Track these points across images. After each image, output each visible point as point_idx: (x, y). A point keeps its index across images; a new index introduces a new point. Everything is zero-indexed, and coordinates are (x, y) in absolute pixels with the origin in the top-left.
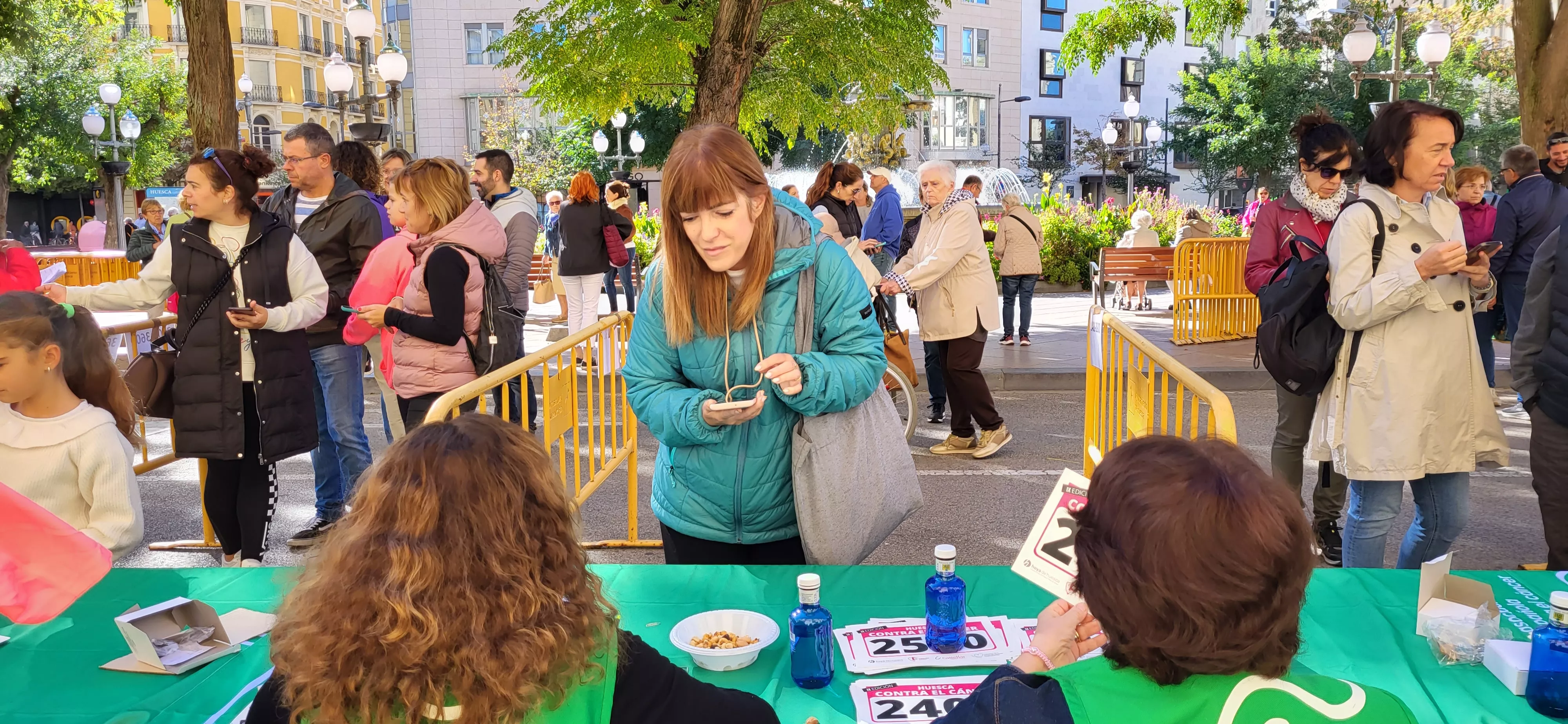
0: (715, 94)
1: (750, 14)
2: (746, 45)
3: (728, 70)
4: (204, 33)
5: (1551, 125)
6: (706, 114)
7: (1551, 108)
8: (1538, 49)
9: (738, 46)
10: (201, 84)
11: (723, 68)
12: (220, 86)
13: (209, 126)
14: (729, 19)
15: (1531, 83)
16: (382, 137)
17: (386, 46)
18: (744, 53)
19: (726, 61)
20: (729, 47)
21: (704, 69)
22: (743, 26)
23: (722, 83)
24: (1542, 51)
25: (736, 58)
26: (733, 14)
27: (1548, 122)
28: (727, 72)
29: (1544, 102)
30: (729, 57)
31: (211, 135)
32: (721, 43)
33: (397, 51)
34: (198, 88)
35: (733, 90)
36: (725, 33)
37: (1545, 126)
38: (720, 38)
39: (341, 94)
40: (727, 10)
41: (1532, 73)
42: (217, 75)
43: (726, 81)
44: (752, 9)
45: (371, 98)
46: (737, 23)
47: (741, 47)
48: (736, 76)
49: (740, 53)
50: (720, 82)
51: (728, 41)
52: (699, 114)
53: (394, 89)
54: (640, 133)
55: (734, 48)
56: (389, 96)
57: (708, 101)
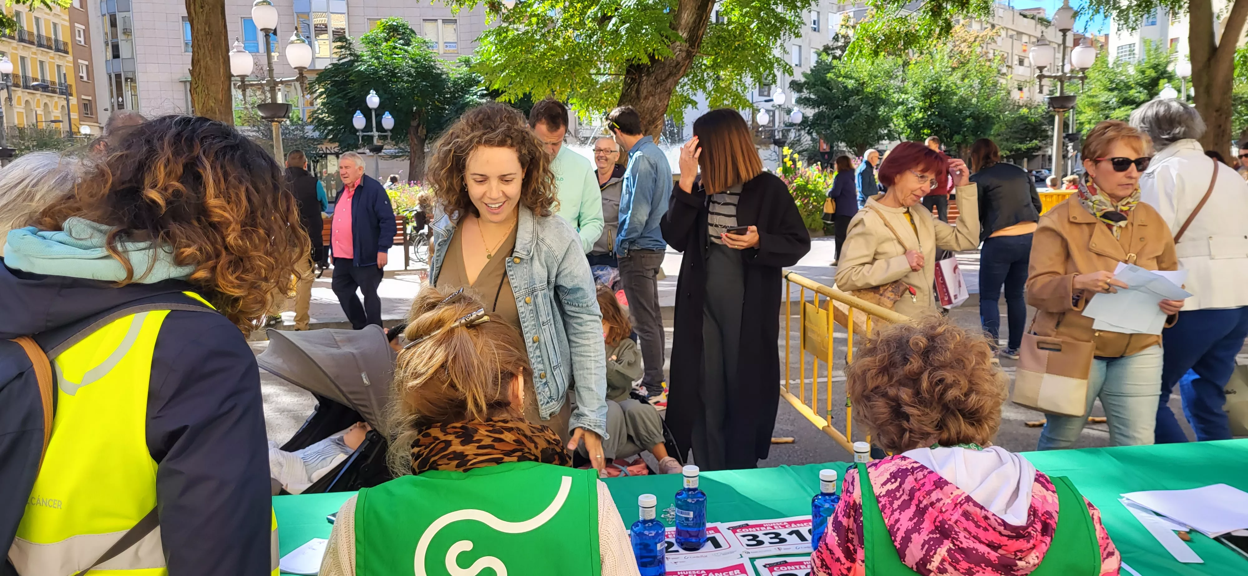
2: (698, 44)
4: (207, 23)
5: (1219, 113)
6: (646, 98)
7: (1218, 102)
9: (692, 45)
10: (206, 68)
12: (222, 70)
13: (213, 105)
14: (688, 24)
17: (294, 38)
18: (696, 51)
20: (685, 46)
24: (1212, 61)
27: (1217, 111)
29: (1214, 97)
31: (215, 113)
34: (203, 71)
37: (1215, 114)
41: (1206, 77)
42: (219, 60)
43: (674, 73)
45: (276, 82)
47: (694, 46)
48: (683, 69)
49: (693, 51)
51: (686, 41)
53: (301, 74)
54: (391, 114)
55: (690, 46)
56: (297, 80)
57: (650, 89)
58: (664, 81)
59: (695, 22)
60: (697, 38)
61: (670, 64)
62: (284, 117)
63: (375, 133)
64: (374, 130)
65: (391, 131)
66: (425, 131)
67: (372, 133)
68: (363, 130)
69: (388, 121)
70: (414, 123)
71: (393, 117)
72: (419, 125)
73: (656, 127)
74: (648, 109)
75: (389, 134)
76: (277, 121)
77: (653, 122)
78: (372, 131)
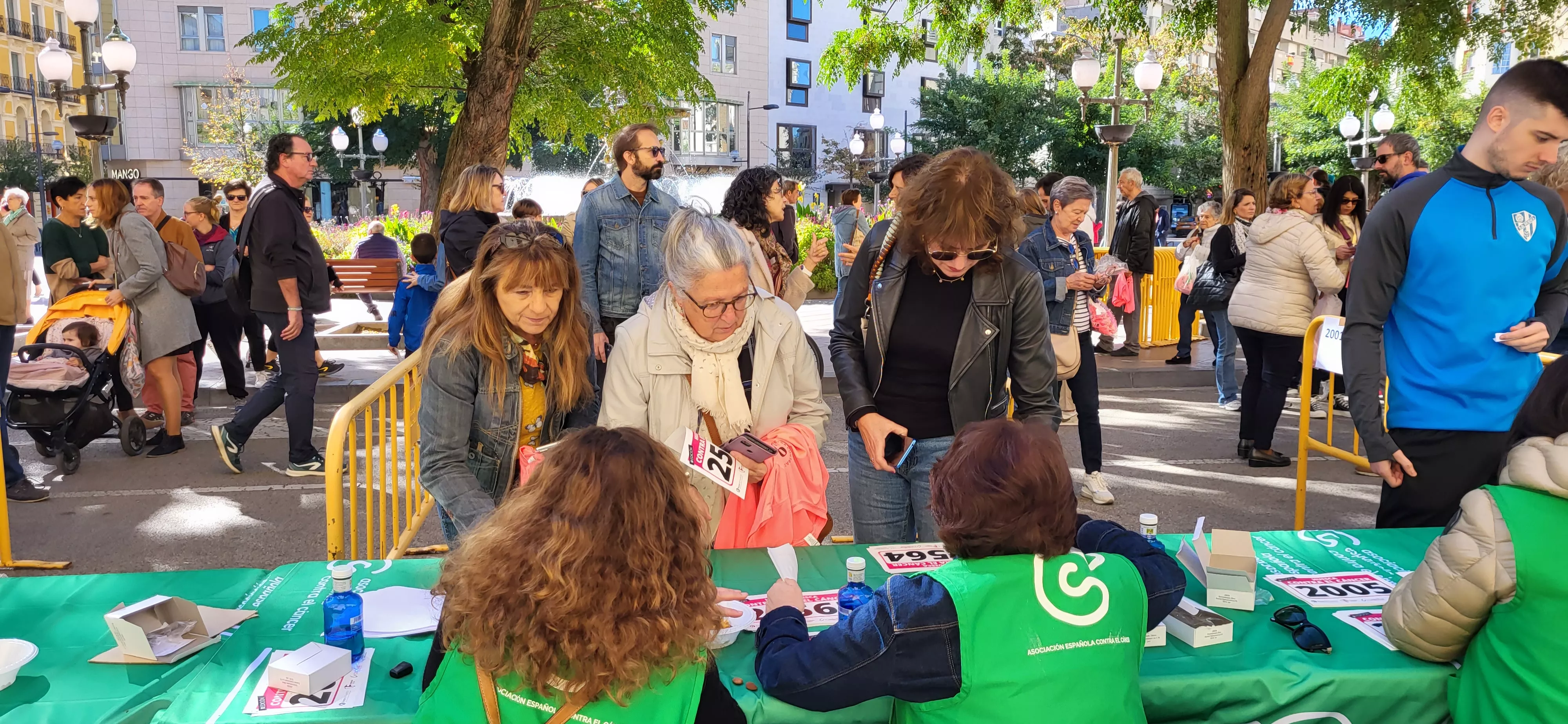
0: (486, 100)
1: (523, 21)
2: (519, 51)
3: (500, 76)
5: (1248, 152)
6: (476, 119)
7: (1247, 137)
8: (1237, 82)
9: (511, 52)
11: (496, 73)
14: (501, 25)
15: (1231, 113)
16: (108, 131)
17: (112, 34)
18: (517, 59)
19: (498, 67)
20: (501, 53)
21: (475, 74)
22: (516, 32)
23: (494, 89)
24: (1240, 85)
25: (509, 64)
26: (506, 20)
27: (1245, 149)
28: (499, 78)
29: (1242, 131)
30: (501, 63)
32: (493, 48)
33: (124, 39)
35: (505, 95)
36: (497, 38)
37: (1243, 152)
38: (492, 44)
39: (58, 83)
40: (500, 16)
41: (1233, 104)
43: (498, 87)
44: (525, 16)
45: (94, 89)
46: (510, 30)
47: (514, 53)
48: (509, 82)
49: (513, 59)
50: (491, 87)
51: (501, 47)
52: (469, 119)
53: (121, 80)
54: (383, 131)
55: (507, 54)
56: (116, 87)
57: (478, 106)
58: (490, 97)
59: (509, 22)
60: (516, 43)
61: (491, 75)
62: (104, 133)
63: (362, 156)
64: (361, 151)
65: (384, 153)
66: (435, 155)
67: (358, 156)
68: (346, 152)
69: (380, 141)
70: (424, 144)
71: (387, 135)
72: (429, 147)
73: (495, 156)
74: (481, 132)
75: (381, 157)
76: (94, 138)
77: (489, 150)
78: (358, 153)
